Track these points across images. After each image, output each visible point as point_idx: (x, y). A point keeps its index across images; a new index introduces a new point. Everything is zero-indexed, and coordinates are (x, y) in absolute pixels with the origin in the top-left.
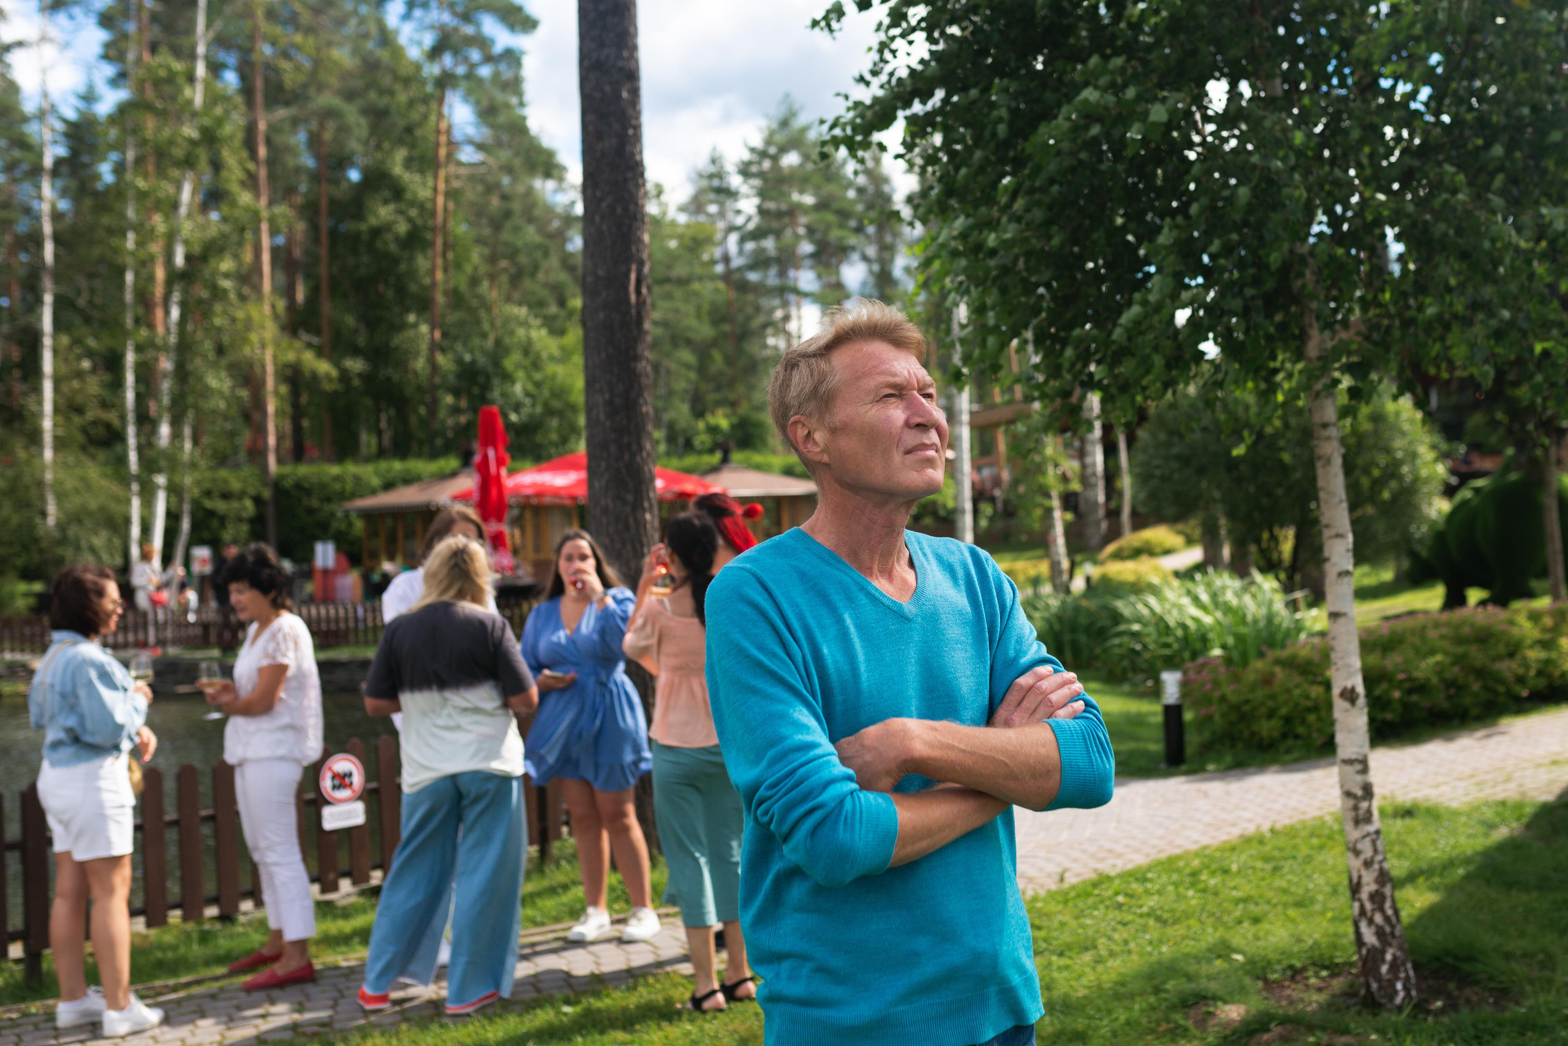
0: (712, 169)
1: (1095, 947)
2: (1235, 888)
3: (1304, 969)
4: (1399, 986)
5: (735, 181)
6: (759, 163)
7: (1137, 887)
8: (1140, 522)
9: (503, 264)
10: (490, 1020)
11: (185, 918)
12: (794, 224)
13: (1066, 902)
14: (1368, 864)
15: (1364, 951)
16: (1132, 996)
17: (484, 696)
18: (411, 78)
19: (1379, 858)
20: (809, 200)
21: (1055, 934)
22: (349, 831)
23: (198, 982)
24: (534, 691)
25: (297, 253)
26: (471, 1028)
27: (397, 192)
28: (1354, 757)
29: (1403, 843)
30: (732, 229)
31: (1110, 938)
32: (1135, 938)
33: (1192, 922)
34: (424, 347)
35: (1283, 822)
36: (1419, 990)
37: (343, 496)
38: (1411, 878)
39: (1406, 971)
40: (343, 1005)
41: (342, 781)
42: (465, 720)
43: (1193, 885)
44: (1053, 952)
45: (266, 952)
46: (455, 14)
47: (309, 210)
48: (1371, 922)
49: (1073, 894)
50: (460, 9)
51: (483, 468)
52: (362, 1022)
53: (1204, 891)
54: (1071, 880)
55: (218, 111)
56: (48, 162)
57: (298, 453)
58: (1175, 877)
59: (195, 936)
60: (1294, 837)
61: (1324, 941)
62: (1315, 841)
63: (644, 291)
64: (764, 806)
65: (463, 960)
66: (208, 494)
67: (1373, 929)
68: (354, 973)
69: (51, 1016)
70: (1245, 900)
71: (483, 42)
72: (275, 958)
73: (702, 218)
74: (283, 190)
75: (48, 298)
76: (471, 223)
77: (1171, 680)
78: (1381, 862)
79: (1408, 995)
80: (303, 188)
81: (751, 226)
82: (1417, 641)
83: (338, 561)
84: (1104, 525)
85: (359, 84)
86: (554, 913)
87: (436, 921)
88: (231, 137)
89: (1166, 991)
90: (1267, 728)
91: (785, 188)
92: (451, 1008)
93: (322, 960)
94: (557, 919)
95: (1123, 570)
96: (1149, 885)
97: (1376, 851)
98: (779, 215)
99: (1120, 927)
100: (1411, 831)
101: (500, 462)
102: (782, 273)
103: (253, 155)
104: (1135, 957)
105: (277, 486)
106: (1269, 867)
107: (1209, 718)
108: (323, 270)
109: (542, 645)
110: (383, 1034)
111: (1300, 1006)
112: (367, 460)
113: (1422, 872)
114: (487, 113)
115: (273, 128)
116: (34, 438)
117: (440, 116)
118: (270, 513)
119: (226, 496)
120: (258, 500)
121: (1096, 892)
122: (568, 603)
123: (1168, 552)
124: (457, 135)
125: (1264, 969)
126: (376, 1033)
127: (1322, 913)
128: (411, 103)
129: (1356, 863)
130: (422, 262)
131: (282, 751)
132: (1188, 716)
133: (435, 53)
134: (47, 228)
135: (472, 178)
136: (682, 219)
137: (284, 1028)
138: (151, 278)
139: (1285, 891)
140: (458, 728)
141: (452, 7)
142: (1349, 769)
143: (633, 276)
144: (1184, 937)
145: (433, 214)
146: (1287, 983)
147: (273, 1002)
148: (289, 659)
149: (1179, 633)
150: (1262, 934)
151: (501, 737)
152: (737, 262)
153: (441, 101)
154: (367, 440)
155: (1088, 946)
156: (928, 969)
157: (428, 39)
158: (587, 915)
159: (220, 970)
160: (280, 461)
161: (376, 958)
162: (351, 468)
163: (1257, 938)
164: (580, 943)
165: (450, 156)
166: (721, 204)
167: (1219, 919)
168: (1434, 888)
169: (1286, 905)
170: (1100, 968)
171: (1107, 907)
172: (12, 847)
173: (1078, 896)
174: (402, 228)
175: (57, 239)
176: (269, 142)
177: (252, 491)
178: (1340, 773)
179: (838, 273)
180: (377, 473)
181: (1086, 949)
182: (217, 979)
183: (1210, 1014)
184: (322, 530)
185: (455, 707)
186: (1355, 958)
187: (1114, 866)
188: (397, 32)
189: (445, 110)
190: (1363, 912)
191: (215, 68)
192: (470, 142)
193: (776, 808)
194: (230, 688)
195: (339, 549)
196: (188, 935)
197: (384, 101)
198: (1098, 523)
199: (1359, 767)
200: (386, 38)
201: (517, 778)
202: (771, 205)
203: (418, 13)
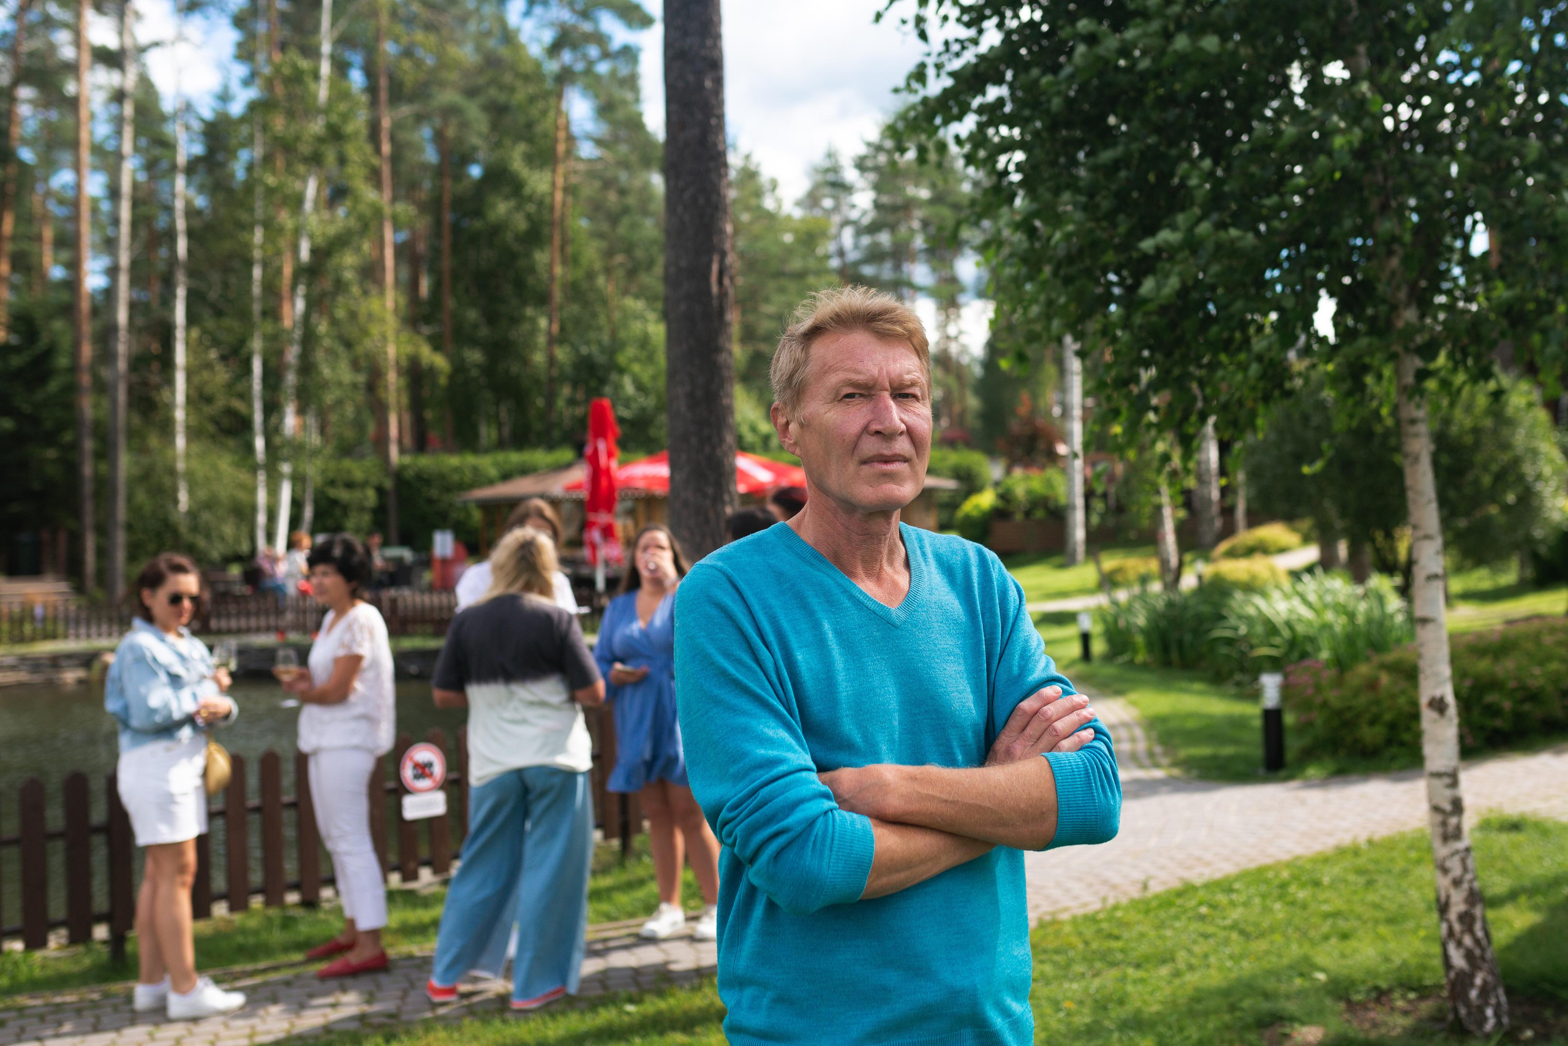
0: (827, 164)
1: (1173, 960)
2: (1326, 901)
3: (1390, 990)
4: (1489, 1012)
5: (851, 175)
6: (875, 157)
7: (1222, 898)
8: (1255, 519)
9: (619, 258)
10: (553, 1016)
11: (268, 903)
12: (909, 217)
13: (1147, 912)
14: (1457, 883)
15: (1452, 975)
16: (1206, 1014)
17: (550, 690)
18: (534, 75)
19: (1469, 877)
20: (924, 194)
21: (1133, 945)
22: (431, 821)
23: (276, 968)
24: (601, 685)
25: (422, 247)
26: (532, 1025)
27: (516, 188)
28: (1443, 769)
29: (1507, 859)
30: (846, 223)
31: (1190, 951)
32: (1216, 951)
33: (1278, 938)
34: (542, 340)
35: (1381, 832)
36: (1511, 1015)
37: (463, 487)
38: (1512, 896)
39: (1497, 997)
40: (414, 997)
41: (423, 770)
42: (531, 714)
43: (1281, 897)
44: (1129, 964)
45: (342, 940)
46: (573, 11)
47: (433, 206)
48: (1459, 944)
49: (1154, 904)
50: (580, 6)
51: (594, 460)
52: (429, 1015)
53: (1293, 903)
54: (1156, 888)
55: (342, 107)
56: (181, 159)
57: (421, 443)
58: (1263, 888)
59: (277, 922)
60: (1392, 849)
61: (1413, 962)
62: (1413, 855)
63: (726, 281)
64: (727, 828)
65: (528, 955)
66: (332, 483)
67: (1462, 951)
68: (424, 964)
69: (129, 998)
70: (1335, 915)
71: (600, 39)
72: (349, 947)
73: (817, 213)
74: (404, 187)
75: (181, 293)
76: (591, 218)
77: (1271, 684)
78: (1471, 881)
79: (1499, 1023)
80: (427, 185)
81: (866, 221)
82: (1530, 646)
83: (456, 550)
84: (1218, 523)
85: (481, 81)
86: (629, 909)
87: (507, 915)
88: (356, 133)
89: (1242, 1010)
90: (1371, 734)
91: (900, 182)
92: (517, 1003)
93: (399, 948)
94: (632, 915)
95: (1235, 569)
96: (1234, 896)
97: (1465, 869)
98: (894, 209)
99: (1201, 940)
100: (1516, 846)
101: (610, 455)
102: (897, 267)
103: (378, 150)
104: (1213, 972)
105: (399, 476)
106: (1361, 880)
107: (1310, 724)
108: (447, 263)
109: (617, 638)
110: (445, 1028)
111: (1383, 1030)
112: (487, 451)
113: (1524, 890)
114: (606, 110)
115: (397, 126)
116: (167, 428)
117: (559, 112)
118: (392, 503)
119: (350, 485)
120: (380, 491)
121: (1179, 901)
122: (643, 596)
123: (1282, 550)
124: (575, 129)
125: (1347, 989)
126: (439, 1027)
127: (1415, 931)
128: (532, 99)
129: (1444, 882)
130: (541, 257)
131: (355, 740)
132: (1289, 719)
133: (554, 49)
134: (181, 224)
135: (591, 174)
136: (797, 213)
137: (352, 1019)
138: (279, 271)
139: (1376, 906)
140: (524, 722)
141: (571, 4)
142: (1439, 783)
143: (715, 268)
144: (1267, 953)
145: (552, 208)
146: (1371, 1005)
147: (344, 990)
148: (364, 650)
149: (1286, 633)
150: (1348, 951)
151: (565, 732)
152: (853, 256)
153: (560, 96)
154: (487, 433)
155: (1167, 958)
156: (900, 1007)
157: (548, 36)
158: (660, 912)
159: (298, 957)
160: (402, 451)
161: (444, 951)
162: (471, 459)
163: (1343, 956)
164: (651, 940)
165: (569, 152)
166: (836, 198)
167: (1305, 934)
168: (1536, 908)
169: (1377, 922)
170: (1177, 982)
171: (1190, 919)
172: (97, 830)
173: (1160, 906)
174: (521, 223)
175: (190, 234)
176: (393, 139)
177: (374, 479)
178: (1429, 786)
179: (951, 267)
180: (496, 464)
181: (1164, 962)
182: (292, 965)
183: (1287, 1036)
184: (442, 521)
185: (522, 701)
186: (1444, 981)
187: (1199, 875)
188: (518, 31)
189: (564, 106)
190: (1451, 933)
191: (341, 67)
192: (589, 137)
193: (738, 831)
194: (305, 676)
195: (458, 538)
196: (269, 920)
197: (502, 98)
198: (1212, 520)
199: (1447, 780)
200: (508, 37)
201: (583, 773)
202: (885, 199)
203: (538, 10)
